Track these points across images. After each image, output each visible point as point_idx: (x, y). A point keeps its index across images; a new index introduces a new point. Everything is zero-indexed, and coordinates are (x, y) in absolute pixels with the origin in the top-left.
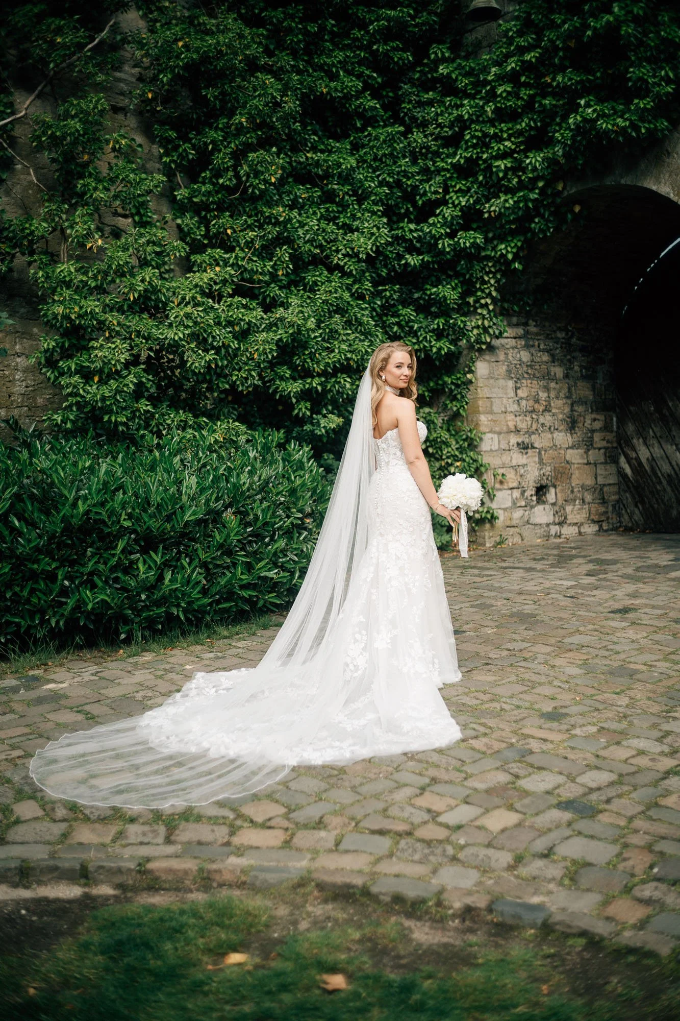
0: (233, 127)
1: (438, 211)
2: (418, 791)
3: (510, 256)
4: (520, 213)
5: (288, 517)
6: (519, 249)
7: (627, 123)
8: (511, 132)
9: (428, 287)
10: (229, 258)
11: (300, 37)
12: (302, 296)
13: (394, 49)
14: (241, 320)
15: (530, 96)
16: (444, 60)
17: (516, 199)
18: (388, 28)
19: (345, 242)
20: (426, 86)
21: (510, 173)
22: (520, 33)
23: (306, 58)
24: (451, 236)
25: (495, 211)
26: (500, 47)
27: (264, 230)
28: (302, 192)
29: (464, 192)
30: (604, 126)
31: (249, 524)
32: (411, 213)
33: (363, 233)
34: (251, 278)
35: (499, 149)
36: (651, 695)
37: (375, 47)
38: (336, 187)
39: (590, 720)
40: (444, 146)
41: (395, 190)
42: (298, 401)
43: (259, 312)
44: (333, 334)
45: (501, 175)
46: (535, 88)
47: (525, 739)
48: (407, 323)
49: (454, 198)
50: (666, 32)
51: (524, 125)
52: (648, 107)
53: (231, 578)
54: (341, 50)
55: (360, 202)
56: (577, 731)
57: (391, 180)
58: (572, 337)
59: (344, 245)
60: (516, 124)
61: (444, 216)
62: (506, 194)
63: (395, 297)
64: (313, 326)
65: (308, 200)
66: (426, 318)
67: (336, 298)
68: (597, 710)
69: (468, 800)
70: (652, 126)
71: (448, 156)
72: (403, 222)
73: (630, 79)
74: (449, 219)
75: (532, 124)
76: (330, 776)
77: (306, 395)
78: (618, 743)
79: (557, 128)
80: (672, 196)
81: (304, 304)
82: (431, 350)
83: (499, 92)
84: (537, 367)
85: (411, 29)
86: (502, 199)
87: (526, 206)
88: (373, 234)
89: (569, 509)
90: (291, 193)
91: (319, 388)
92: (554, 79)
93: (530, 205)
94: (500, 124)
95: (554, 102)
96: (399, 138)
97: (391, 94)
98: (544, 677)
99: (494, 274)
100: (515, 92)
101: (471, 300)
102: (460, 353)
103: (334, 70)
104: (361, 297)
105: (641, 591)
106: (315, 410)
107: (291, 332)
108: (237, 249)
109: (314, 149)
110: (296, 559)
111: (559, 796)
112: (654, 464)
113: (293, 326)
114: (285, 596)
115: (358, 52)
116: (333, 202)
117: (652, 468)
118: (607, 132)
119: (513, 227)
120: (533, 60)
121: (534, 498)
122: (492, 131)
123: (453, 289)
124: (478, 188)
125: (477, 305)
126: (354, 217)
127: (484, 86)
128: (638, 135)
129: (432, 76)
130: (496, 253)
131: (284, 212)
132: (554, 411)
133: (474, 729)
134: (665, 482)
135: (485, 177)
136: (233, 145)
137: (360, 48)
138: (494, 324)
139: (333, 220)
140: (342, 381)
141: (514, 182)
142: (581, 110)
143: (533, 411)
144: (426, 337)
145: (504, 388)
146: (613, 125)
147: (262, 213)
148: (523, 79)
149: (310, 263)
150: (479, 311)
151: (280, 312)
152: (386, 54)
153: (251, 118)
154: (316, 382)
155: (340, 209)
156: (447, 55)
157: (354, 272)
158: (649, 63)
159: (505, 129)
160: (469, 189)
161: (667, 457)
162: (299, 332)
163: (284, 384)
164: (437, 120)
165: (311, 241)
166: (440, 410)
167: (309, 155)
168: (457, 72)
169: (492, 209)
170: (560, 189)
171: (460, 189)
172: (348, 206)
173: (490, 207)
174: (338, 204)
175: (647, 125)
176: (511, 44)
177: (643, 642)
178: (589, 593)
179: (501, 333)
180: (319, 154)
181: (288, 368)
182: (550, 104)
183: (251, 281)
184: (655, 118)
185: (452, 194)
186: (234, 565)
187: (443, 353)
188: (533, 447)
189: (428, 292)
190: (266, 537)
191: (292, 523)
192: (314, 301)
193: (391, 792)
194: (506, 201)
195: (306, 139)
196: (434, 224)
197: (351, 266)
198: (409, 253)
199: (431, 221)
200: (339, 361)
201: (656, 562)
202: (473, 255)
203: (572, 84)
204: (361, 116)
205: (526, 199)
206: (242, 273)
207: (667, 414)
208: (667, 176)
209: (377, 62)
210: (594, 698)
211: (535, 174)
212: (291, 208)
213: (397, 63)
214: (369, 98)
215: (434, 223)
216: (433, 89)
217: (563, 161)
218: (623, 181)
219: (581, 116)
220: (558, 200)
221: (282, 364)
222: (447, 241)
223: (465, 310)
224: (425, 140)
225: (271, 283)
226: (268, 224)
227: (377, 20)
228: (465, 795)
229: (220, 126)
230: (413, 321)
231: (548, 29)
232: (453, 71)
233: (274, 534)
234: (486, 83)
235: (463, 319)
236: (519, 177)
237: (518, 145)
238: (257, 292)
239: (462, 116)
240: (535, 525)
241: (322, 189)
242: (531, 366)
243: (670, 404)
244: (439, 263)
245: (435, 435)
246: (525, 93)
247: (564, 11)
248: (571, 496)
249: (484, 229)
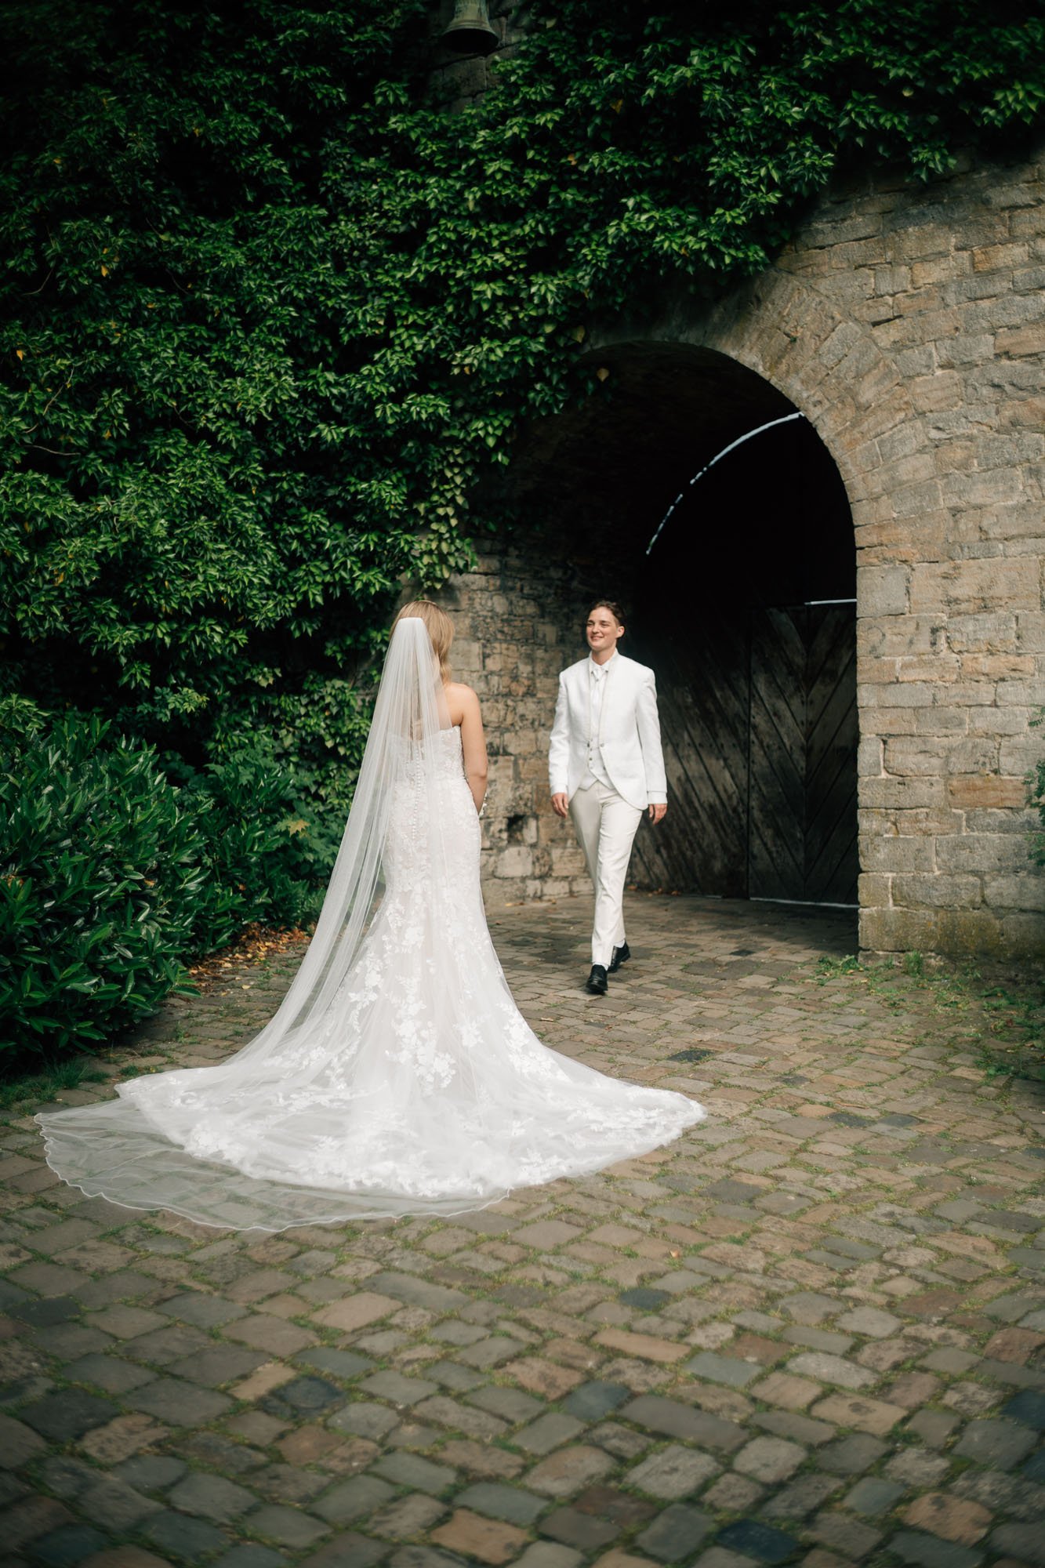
0: (38, 172)
1: (377, 356)
2: (438, 1508)
3: (491, 442)
4: (513, 373)
5: (118, 879)
6: (507, 431)
7: (704, 245)
8: (505, 238)
9: (353, 480)
10: (17, 401)
11: (162, 33)
12: (145, 479)
13: (320, 79)
14: (37, 513)
15: (540, 183)
16: (398, 108)
17: (507, 349)
18: (308, 42)
19: (220, 392)
20: (366, 146)
21: (500, 305)
22: (530, 80)
23: (168, 72)
24: (397, 398)
25: (471, 365)
26: (494, 99)
27: (84, 357)
28: (149, 299)
29: (422, 329)
30: (666, 245)
31: (48, 894)
32: (330, 354)
33: (251, 379)
34: (55, 439)
35: (484, 264)
36: (799, 1246)
37: (285, 71)
38: (208, 296)
39: (713, 1309)
40: (390, 249)
41: (307, 314)
42: (130, 663)
43: (69, 502)
44: (195, 548)
45: (485, 307)
46: (550, 171)
47: (609, 1360)
48: (314, 537)
49: (404, 337)
50: (772, 107)
51: (527, 229)
52: (739, 222)
53: (11, 997)
54: (228, 67)
55: (248, 327)
56: (699, 1338)
57: (301, 296)
58: (572, 578)
59: (218, 398)
60: (515, 226)
61: (386, 365)
62: (491, 339)
63: (297, 492)
64: (163, 533)
65: (159, 314)
66: (345, 531)
67: (201, 486)
68: (716, 1281)
69: (544, 1529)
70: (741, 255)
71: (396, 267)
72: (316, 367)
73: (711, 175)
74: (396, 370)
75: (541, 229)
76: (254, 1469)
77: (143, 651)
78: (780, 1366)
79: (583, 241)
80: (760, 370)
81: (149, 494)
82: (353, 585)
83: (490, 171)
84: (518, 623)
85: (345, 49)
86: (486, 347)
87: (524, 362)
88: (268, 383)
89: (556, 853)
90: (130, 298)
91: (167, 640)
92: (583, 160)
93: (531, 361)
94: (488, 224)
95: (580, 199)
96: (318, 228)
97: (306, 154)
98: (602, 1205)
99: (462, 467)
100: (514, 174)
101: (421, 508)
102: (398, 593)
103: (215, 99)
104: (243, 488)
105: (708, 1014)
106: (158, 679)
107: (124, 540)
108: (33, 386)
109: (172, 228)
110: (129, 954)
111: (714, 1509)
112: (689, 786)
113: (128, 530)
114: (108, 1023)
115: (255, 76)
116: (202, 322)
117: (686, 795)
118: (669, 256)
119: (500, 394)
120: (550, 126)
121: (505, 835)
122: (474, 233)
123: (395, 487)
124: (445, 324)
125: (431, 517)
126: (236, 351)
127: (466, 159)
128: (718, 267)
129: (376, 132)
130: (469, 434)
131: (119, 330)
132: (539, 695)
133: (509, 1336)
134: (704, 817)
135: (457, 307)
136: (35, 203)
137: (260, 69)
138: (457, 550)
139: (201, 352)
140: (208, 630)
141: (506, 322)
142: (627, 215)
143: (508, 694)
144: (344, 564)
145: (466, 654)
146: (681, 246)
147: (81, 327)
148: (530, 154)
149: (158, 422)
150: (434, 526)
151: (104, 503)
152: (303, 84)
153: (71, 160)
154: (162, 630)
155: (213, 335)
156: (403, 100)
157: (234, 445)
158: (742, 153)
159: (496, 232)
160: (429, 325)
161: (710, 778)
162: (138, 541)
163: (105, 630)
164: (380, 206)
165: (163, 385)
166: (359, 684)
167: (163, 237)
168: (418, 131)
169: (468, 361)
170: (579, 340)
171: (414, 322)
172: (227, 332)
173: (463, 359)
174: (209, 327)
175: (733, 252)
176: (513, 96)
177: (746, 1122)
178: (624, 1016)
179: (466, 565)
180: (182, 238)
181: (114, 603)
182: (574, 200)
183: (54, 444)
184: (747, 243)
185: (401, 330)
186: (19, 971)
187: (373, 591)
188: (506, 753)
189: (352, 489)
190: (78, 917)
191: (125, 890)
192: (165, 489)
193: (385, 1511)
194: (491, 350)
195: (158, 210)
196: (369, 377)
197: (230, 435)
198: (323, 421)
199: (365, 370)
200: (204, 595)
201: (712, 955)
202: (428, 434)
203: (615, 172)
204: (255, 183)
205: (523, 350)
206: (38, 430)
207: (713, 709)
208: (755, 335)
209: (287, 97)
210: (704, 1252)
211: (541, 311)
212: (133, 325)
213: (320, 102)
214: (269, 154)
215: (368, 375)
216: (377, 153)
217: (589, 295)
218: (682, 338)
219: (629, 226)
220: (575, 358)
221: (104, 595)
222: (390, 408)
223: (413, 523)
224: (359, 236)
225: (88, 452)
226: (90, 348)
227: (292, 26)
228: (534, 1514)
229: (15, 166)
230: (324, 534)
231: (577, 78)
232: (412, 128)
233: (93, 911)
234: (467, 153)
235: (409, 537)
236: (515, 314)
237: (516, 261)
238: (63, 464)
239: (425, 203)
240: (505, 879)
241: (182, 296)
242: (507, 622)
243: (718, 694)
244: (373, 442)
245: (351, 727)
246: (532, 178)
247: (608, 52)
248: (560, 833)
249: (449, 393)
